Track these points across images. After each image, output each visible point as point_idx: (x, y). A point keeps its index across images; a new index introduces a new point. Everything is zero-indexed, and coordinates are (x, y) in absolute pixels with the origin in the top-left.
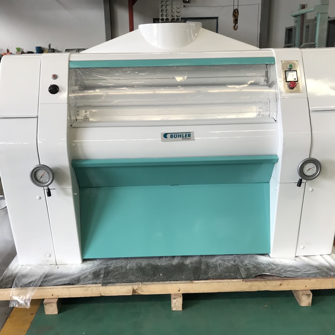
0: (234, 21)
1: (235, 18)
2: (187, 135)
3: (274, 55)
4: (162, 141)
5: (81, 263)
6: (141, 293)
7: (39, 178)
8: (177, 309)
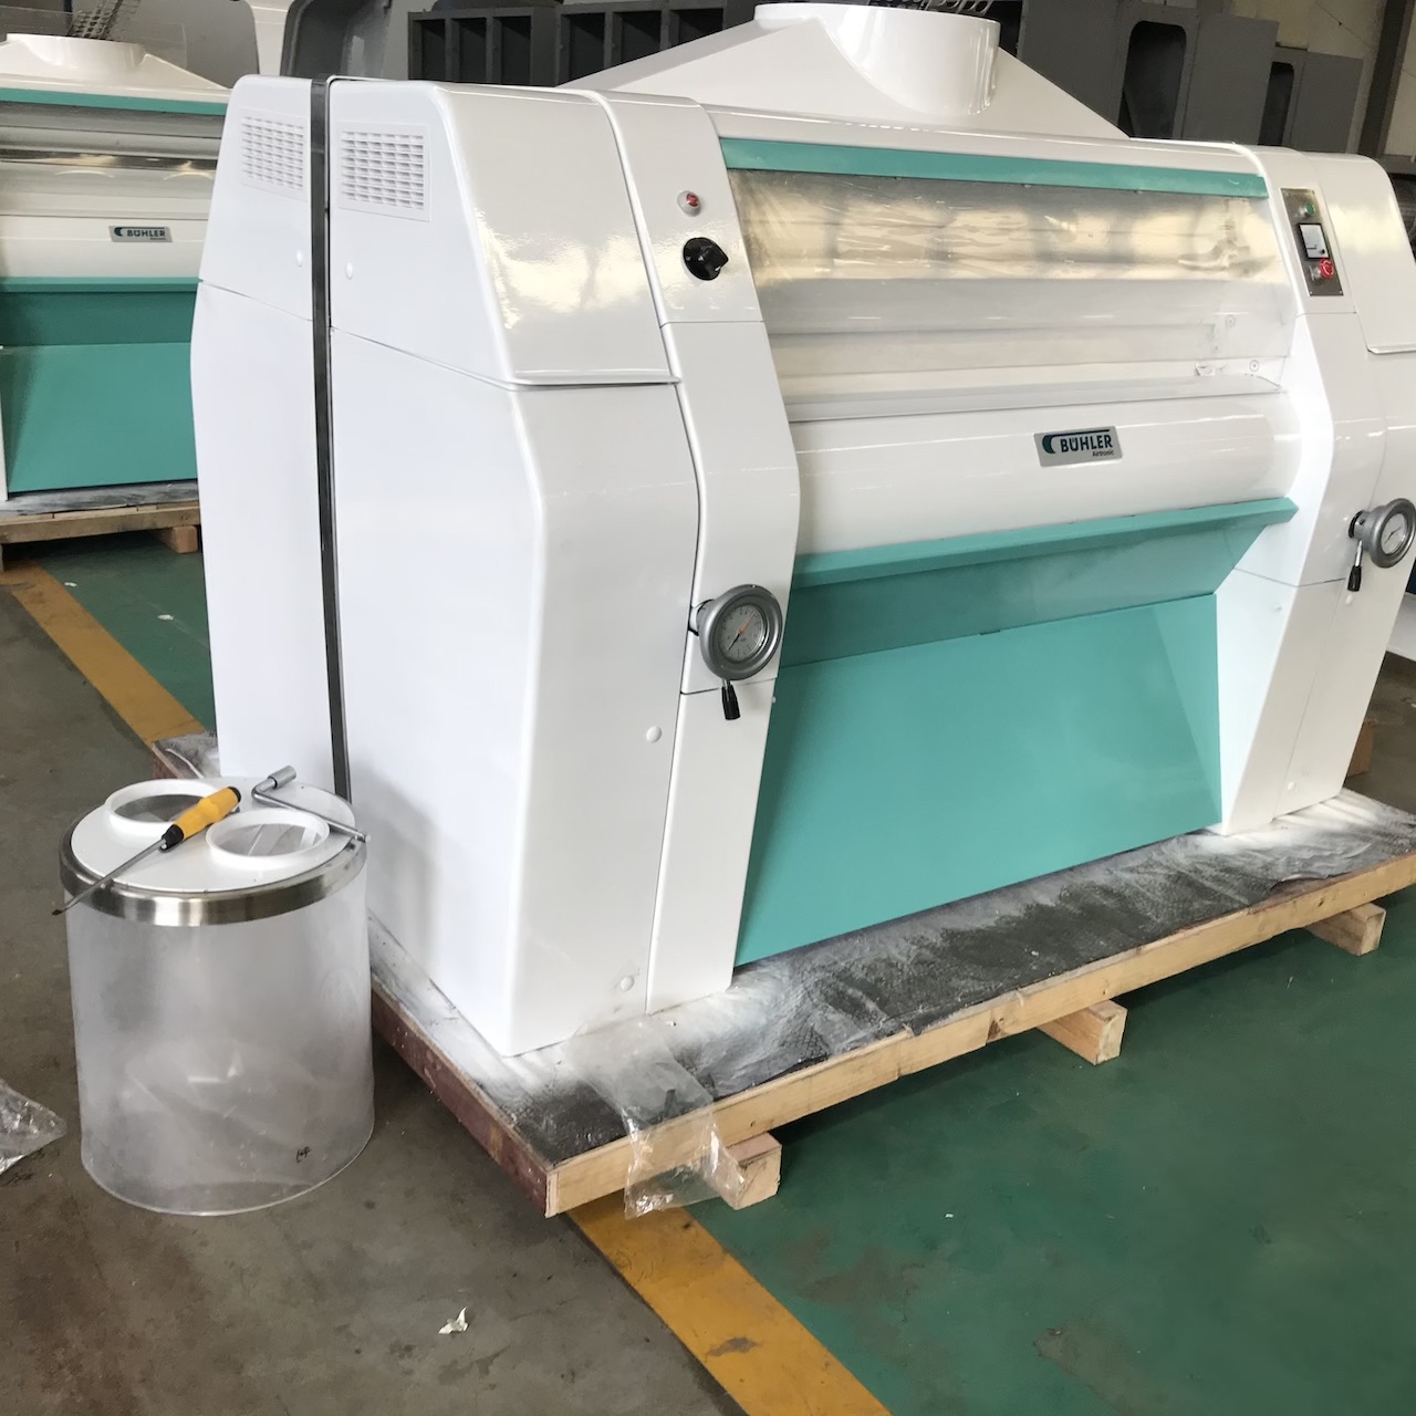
2: (1102, 439)
3: (1262, 172)
4: (1044, 463)
5: (729, 988)
6: (1010, 1029)
7: (728, 644)
8: (1107, 1055)
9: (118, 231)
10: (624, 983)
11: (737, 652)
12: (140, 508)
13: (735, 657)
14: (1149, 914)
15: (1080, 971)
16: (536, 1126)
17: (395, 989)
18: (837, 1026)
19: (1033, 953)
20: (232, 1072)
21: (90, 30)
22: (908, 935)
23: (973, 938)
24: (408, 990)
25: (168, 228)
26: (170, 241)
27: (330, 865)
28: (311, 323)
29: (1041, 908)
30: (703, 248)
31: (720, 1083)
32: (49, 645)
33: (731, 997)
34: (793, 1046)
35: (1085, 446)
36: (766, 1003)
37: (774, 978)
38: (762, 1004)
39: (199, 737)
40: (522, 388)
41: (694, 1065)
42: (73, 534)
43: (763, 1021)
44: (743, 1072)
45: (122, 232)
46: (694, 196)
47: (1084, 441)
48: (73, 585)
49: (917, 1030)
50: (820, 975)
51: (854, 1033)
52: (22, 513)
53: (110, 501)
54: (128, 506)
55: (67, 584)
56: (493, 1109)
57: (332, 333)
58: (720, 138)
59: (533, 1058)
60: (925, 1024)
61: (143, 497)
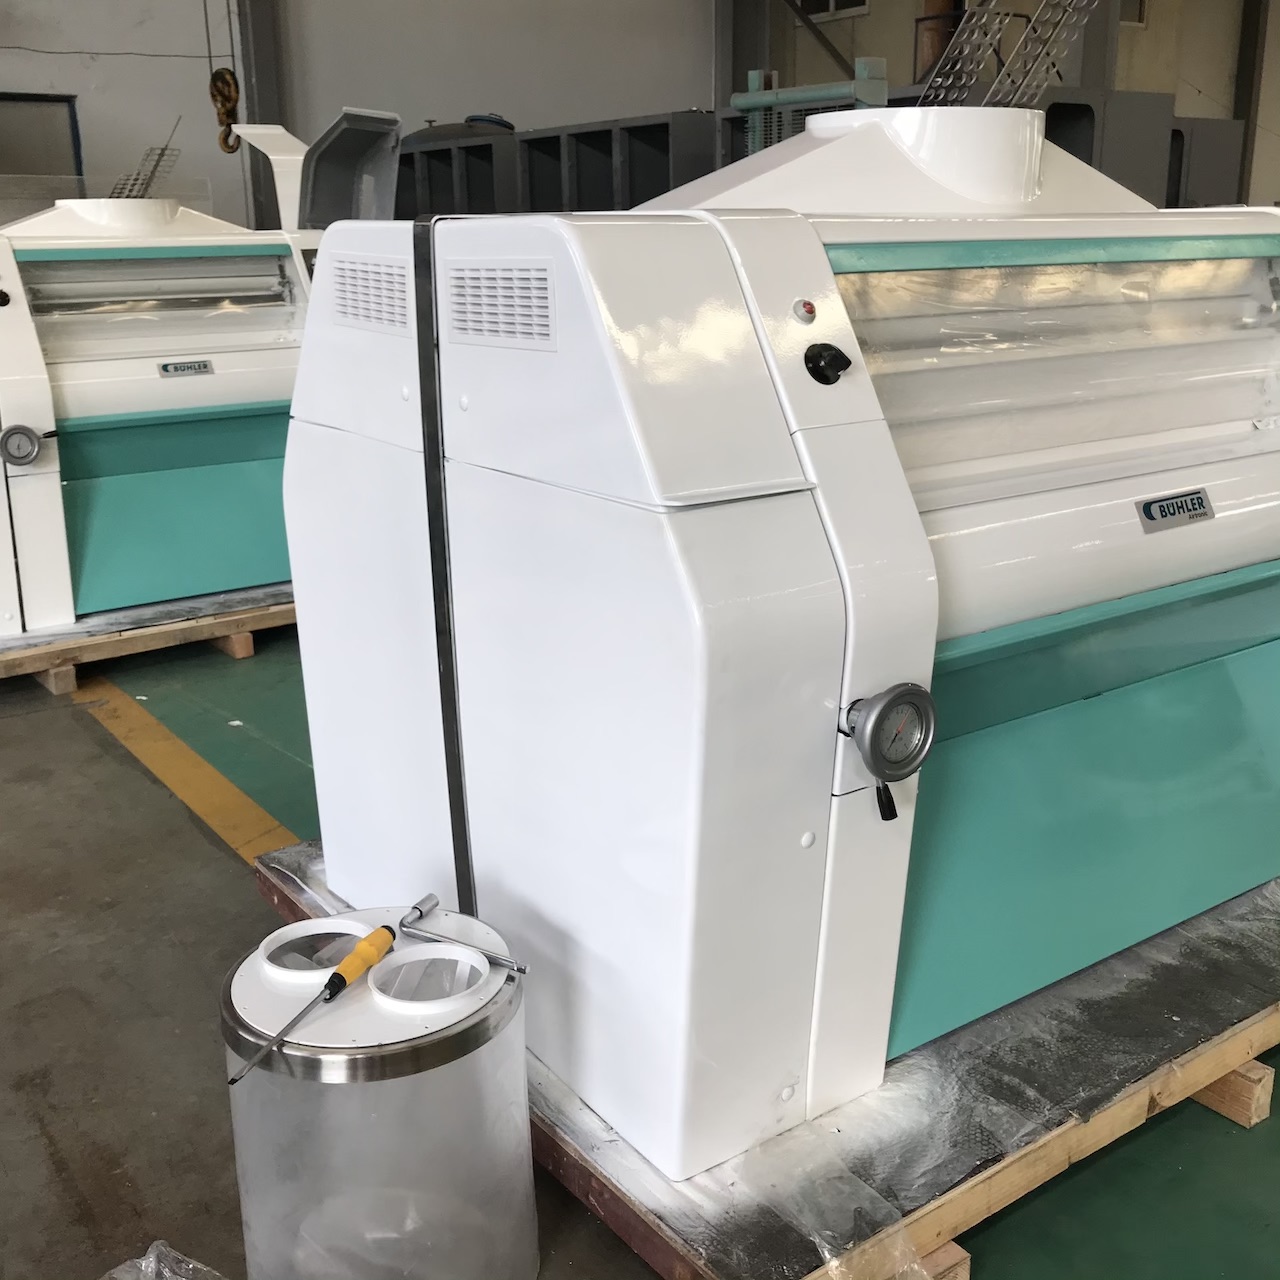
0: (224, 118)
1: (223, 105)
2: (1195, 501)
4: (1148, 530)
5: (882, 1085)
6: (1167, 1102)
7: (886, 745)
8: (1259, 1117)
9: (165, 368)
10: (785, 1093)
11: (894, 752)
12: (199, 620)
13: (893, 757)
14: (1274, 965)
15: (1227, 1034)
16: (727, 1261)
17: (547, 1112)
18: (1005, 1119)
19: (1174, 1018)
20: (410, 1225)
21: (131, 191)
22: (1043, 1009)
23: (1110, 1007)
24: (560, 1112)
25: (210, 361)
26: (213, 373)
27: (496, 1003)
28: (422, 455)
29: (1166, 967)
30: (825, 354)
31: (903, 1194)
32: (130, 760)
33: (887, 1094)
34: (966, 1147)
35: (1181, 510)
36: (924, 1098)
37: (922, 1068)
38: (919, 1099)
39: (298, 848)
40: (672, 510)
41: (871, 1176)
42: (140, 649)
43: (926, 1120)
44: (922, 1181)
45: (169, 368)
46: (809, 304)
47: (1180, 505)
48: (144, 698)
49: (1085, 1117)
50: (968, 1063)
51: (1023, 1126)
52: (91, 634)
53: (171, 616)
54: (188, 619)
55: (138, 698)
56: (678, 1243)
57: (446, 463)
58: (824, 245)
59: (703, 1180)
60: (1091, 1109)
61: (200, 609)
